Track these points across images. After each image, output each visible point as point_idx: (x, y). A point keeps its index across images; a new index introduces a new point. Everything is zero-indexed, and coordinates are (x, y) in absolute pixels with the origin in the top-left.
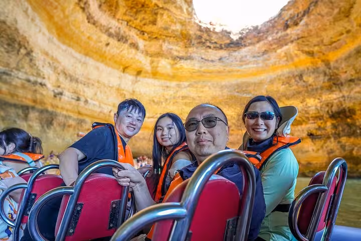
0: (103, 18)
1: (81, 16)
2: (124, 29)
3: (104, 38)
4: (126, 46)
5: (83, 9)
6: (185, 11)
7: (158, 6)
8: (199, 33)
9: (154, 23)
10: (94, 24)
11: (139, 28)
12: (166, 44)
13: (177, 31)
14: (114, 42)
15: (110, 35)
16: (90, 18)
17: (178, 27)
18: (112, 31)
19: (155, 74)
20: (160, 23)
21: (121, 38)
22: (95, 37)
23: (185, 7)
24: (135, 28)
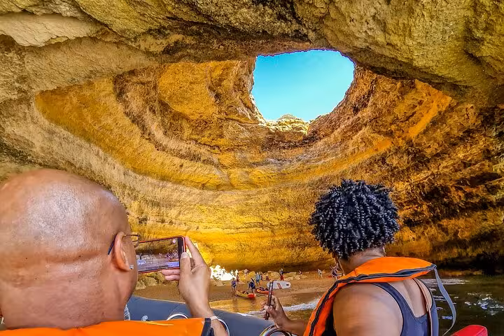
0: (172, 144)
1: (149, 146)
2: (193, 147)
3: (177, 161)
4: (200, 164)
5: (149, 139)
6: (249, 117)
7: (221, 119)
8: (269, 136)
9: (221, 136)
10: (164, 150)
11: (208, 143)
12: (239, 154)
13: (247, 139)
14: (186, 163)
15: (182, 157)
16: (158, 146)
17: (247, 135)
18: (183, 152)
20: (227, 136)
21: (194, 158)
22: (167, 162)
23: (247, 113)
24: (204, 144)
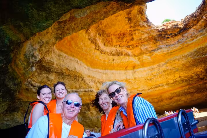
0: (108, 49)
1: (98, 53)
2: (119, 49)
3: (111, 57)
4: (123, 56)
5: (98, 49)
6: (146, 26)
7: (131, 31)
8: (159, 33)
9: (132, 39)
10: (104, 53)
11: (126, 45)
12: (143, 47)
13: (146, 37)
14: (116, 57)
15: (113, 55)
16: (102, 52)
17: (146, 35)
18: (114, 53)
19: (143, 65)
20: (136, 38)
21: (119, 54)
22: (107, 60)
23: (145, 24)
24: (124, 46)
